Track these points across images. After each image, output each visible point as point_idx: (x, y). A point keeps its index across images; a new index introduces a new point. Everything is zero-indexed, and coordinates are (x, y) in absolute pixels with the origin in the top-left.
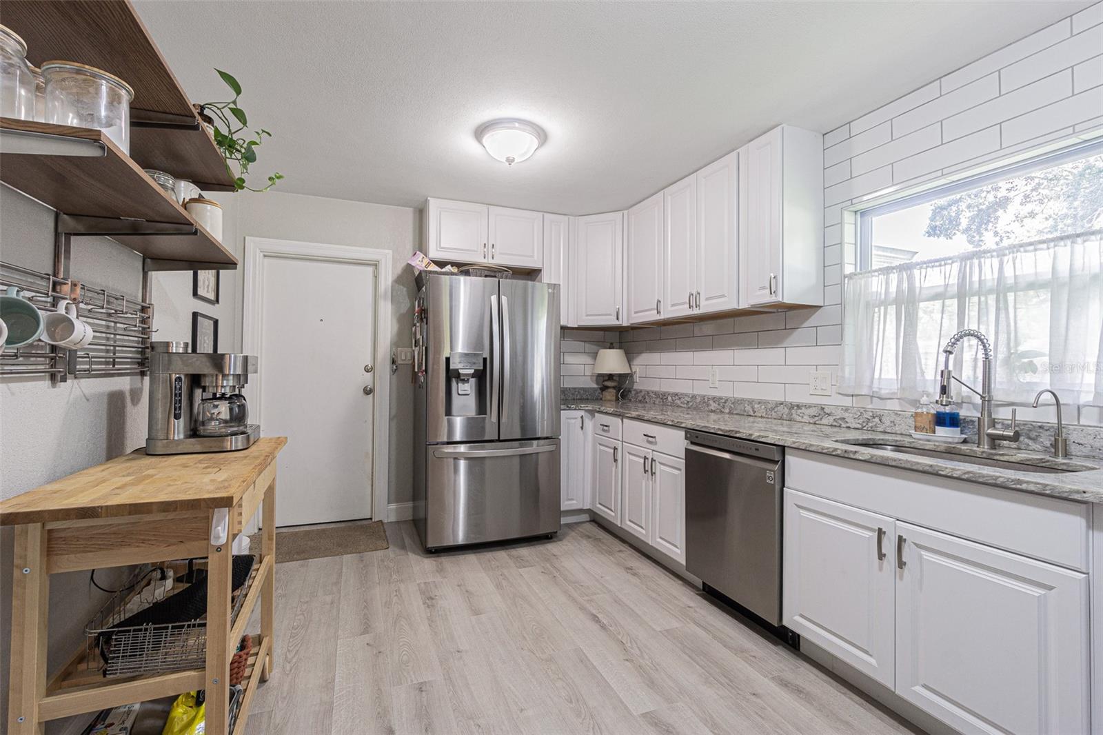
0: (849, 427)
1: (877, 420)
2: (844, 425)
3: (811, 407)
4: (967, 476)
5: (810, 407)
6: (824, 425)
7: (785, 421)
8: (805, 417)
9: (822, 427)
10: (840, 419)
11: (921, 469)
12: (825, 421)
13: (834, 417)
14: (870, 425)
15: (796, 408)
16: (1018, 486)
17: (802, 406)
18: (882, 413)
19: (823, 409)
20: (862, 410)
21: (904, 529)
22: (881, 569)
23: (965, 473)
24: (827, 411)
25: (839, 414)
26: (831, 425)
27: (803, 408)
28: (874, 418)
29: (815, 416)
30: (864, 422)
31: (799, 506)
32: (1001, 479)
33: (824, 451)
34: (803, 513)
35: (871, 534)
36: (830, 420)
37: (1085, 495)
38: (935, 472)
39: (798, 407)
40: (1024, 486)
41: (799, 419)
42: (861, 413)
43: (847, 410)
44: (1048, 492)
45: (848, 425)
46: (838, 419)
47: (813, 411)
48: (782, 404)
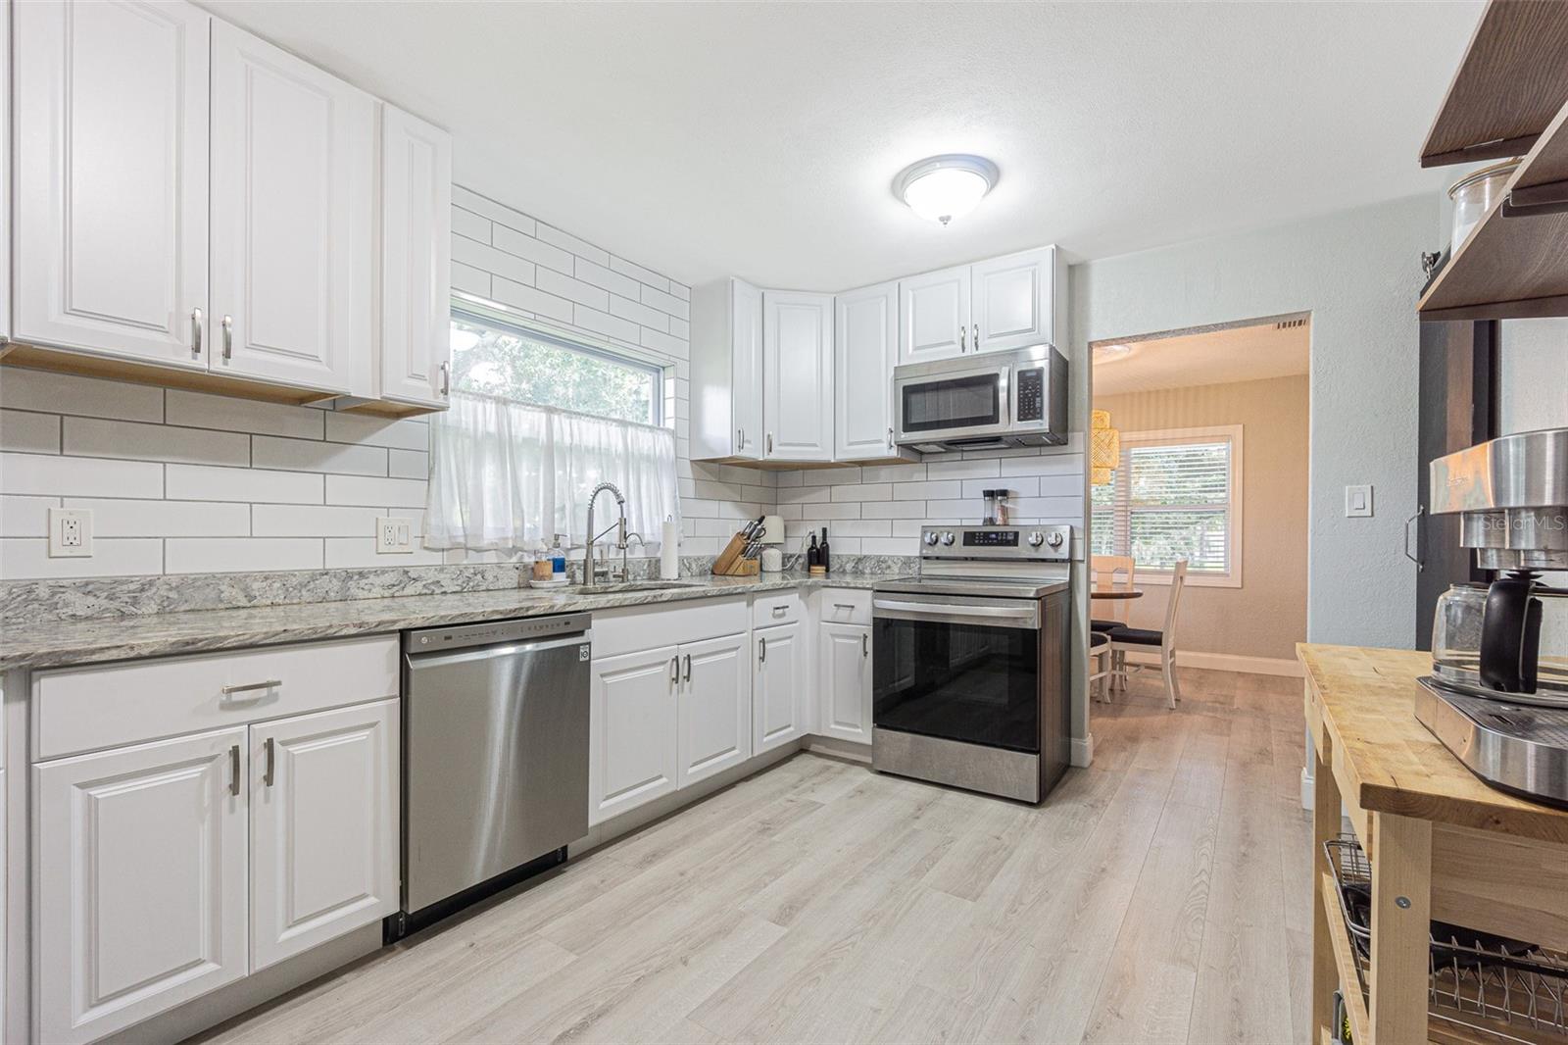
0: (444, 593)
1: (479, 577)
2: (438, 591)
3: (387, 572)
5: (384, 572)
6: (408, 596)
7: (333, 605)
8: (374, 590)
9: (405, 600)
10: (433, 583)
12: (409, 590)
13: (424, 583)
14: (471, 584)
15: (356, 577)
17: (370, 572)
18: (484, 567)
19: (406, 572)
20: (460, 568)
22: (673, 692)
24: (412, 575)
25: (432, 576)
26: (420, 595)
27: (372, 576)
28: (476, 575)
29: (394, 586)
30: (464, 582)
31: (602, 675)
34: (607, 680)
35: (666, 667)
36: (419, 587)
39: (361, 575)
41: (361, 594)
42: (461, 571)
43: (442, 569)
45: (443, 590)
46: (430, 584)
47: (389, 579)
48: (326, 574)
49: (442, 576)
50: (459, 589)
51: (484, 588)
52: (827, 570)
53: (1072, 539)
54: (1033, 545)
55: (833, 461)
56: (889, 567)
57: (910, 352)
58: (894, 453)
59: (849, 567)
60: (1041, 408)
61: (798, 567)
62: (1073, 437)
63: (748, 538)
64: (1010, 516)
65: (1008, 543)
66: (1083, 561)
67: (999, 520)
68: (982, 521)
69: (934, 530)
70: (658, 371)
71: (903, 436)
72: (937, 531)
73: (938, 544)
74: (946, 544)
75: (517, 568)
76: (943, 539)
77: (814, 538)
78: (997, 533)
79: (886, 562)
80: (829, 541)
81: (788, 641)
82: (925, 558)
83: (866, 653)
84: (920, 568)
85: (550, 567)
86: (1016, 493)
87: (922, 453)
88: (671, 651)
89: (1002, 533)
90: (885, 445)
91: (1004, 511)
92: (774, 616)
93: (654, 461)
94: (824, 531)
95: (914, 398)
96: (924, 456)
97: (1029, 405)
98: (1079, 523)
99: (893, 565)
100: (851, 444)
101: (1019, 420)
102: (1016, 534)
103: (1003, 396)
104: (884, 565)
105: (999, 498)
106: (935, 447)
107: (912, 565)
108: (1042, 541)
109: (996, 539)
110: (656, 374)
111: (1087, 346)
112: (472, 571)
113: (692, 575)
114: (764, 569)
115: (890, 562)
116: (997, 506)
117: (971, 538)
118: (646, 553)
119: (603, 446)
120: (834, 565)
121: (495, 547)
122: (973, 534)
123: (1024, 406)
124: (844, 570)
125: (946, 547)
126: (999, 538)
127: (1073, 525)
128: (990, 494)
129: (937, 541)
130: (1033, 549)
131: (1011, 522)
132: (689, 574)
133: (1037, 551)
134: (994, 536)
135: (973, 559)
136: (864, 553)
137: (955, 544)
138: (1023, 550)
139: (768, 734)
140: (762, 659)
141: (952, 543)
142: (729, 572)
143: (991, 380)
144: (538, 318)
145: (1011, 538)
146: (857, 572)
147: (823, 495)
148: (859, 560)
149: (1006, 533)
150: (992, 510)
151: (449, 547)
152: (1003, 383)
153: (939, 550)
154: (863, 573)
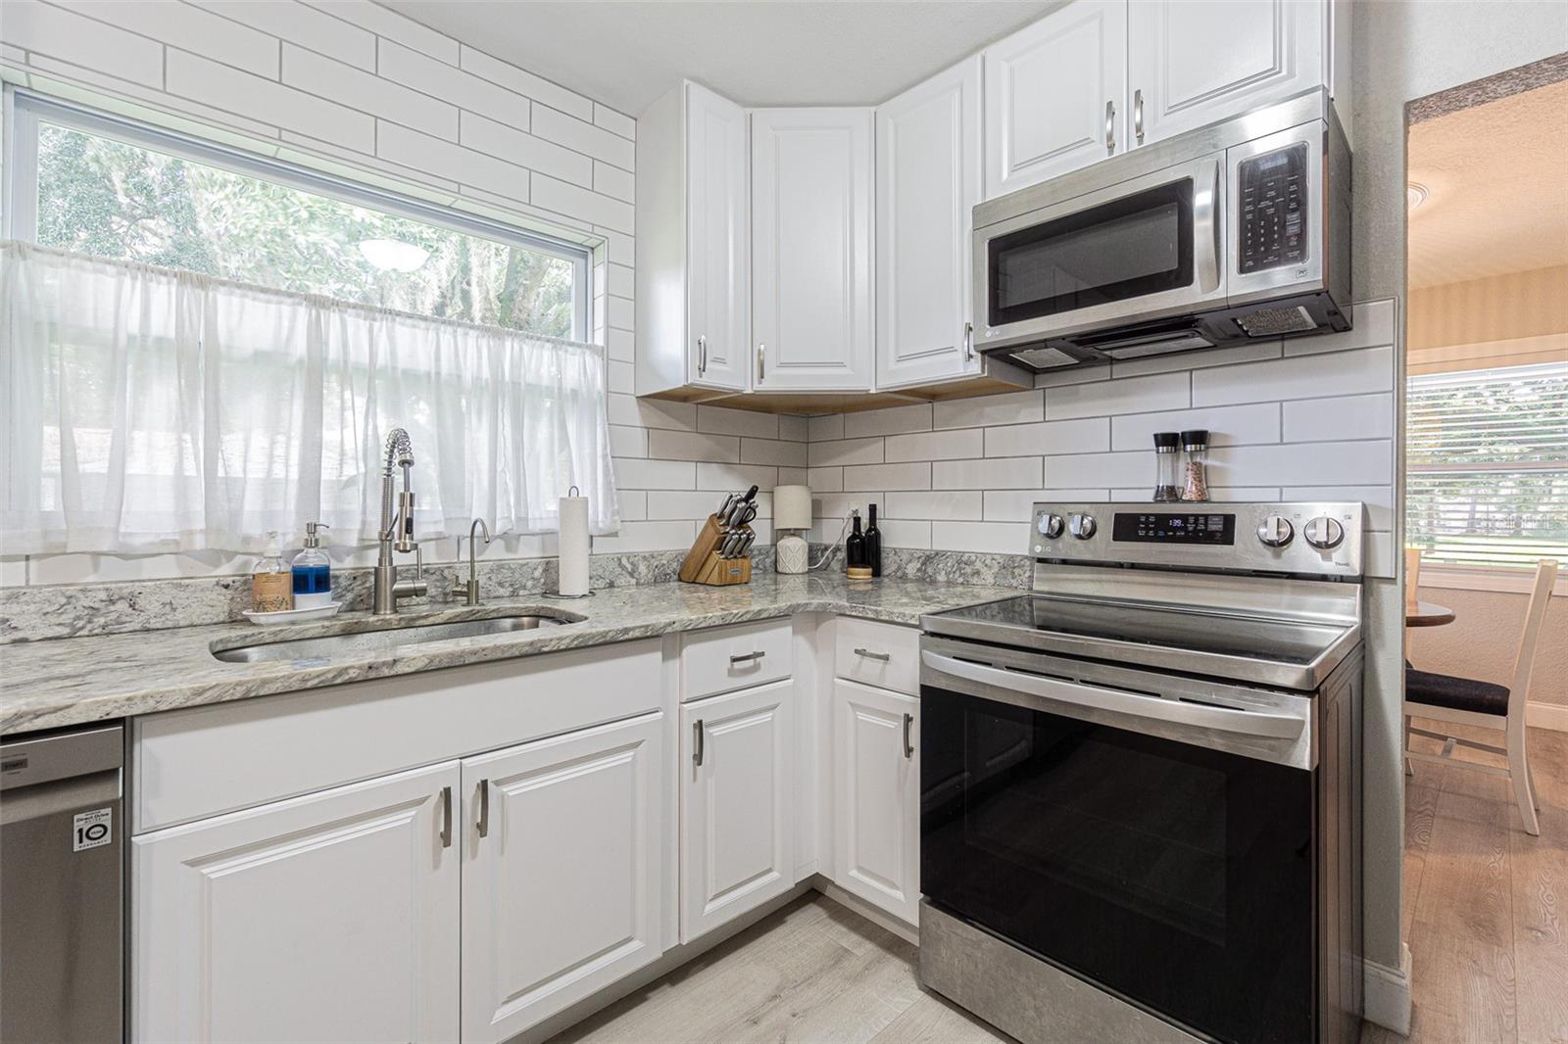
1: (122, 606)
4: (575, 642)
11: (517, 654)
16: (626, 637)
18: (137, 588)
20: (70, 591)
21: (479, 768)
22: (436, 864)
23: (573, 640)
28: (112, 602)
31: (193, 863)
32: (611, 634)
33: (309, 684)
34: (212, 871)
35: (413, 813)
37: (675, 625)
38: (536, 652)
40: (631, 635)
42: (68, 597)
44: (649, 634)
49: (15, 608)
50: (65, 631)
51: (138, 627)
52: (877, 573)
53: (1366, 531)
54: (1270, 544)
55: (873, 391)
56: (978, 573)
57: (1005, 175)
58: (975, 368)
59: (912, 569)
60: (1302, 236)
61: (836, 566)
62: (1364, 315)
63: (727, 524)
64: (1212, 483)
65: (1209, 538)
66: (1392, 580)
67: (1190, 490)
68: (1153, 493)
69: (1055, 509)
70: (586, 257)
71: (988, 334)
72: (1063, 511)
73: (1065, 535)
74: (1079, 537)
75: (227, 587)
76: (1073, 527)
77: (857, 520)
78: (1184, 518)
79: (972, 563)
80: (881, 525)
81: (767, 717)
82: (1040, 560)
83: (909, 751)
84: (1031, 577)
85: (287, 582)
86: (1225, 436)
87: (1034, 371)
88: (444, 773)
89: (1197, 517)
90: (960, 356)
91: (1200, 473)
92: (731, 673)
93: (565, 398)
94: (873, 509)
95: (1013, 262)
96: (1040, 378)
97: (1270, 232)
98: (1384, 498)
99: (984, 570)
100: (901, 359)
101: (1242, 270)
102: (1229, 521)
103: (1202, 228)
104: (968, 570)
105: (1188, 447)
106: (1053, 351)
107: (1017, 571)
108: (1292, 535)
109: (1184, 528)
110: (583, 261)
111: (1400, 111)
112: (103, 596)
113: (637, 584)
114: (780, 569)
115: (978, 565)
116: (1184, 462)
117: (1128, 526)
118: (543, 549)
119: (444, 371)
120: (889, 565)
121: (173, 549)
122: (1135, 518)
123: (1256, 235)
124: (905, 574)
125: (1078, 541)
126: (1191, 528)
127: (1367, 503)
128: (1169, 441)
129: (1062, 528)
130: (1268, 552)
131: (1215, 495)
132: (634, 581)
133: (1278, 556)
134: (1178, 522)
135: (1133, 566)
136: (937, 547)
137: (1097, 535)
138: (1245, 552)
139: (716, 897)
140: (698, 758)
141: (1091, 534)
142: (701, 579)
143: (1174, 197)
144: (285, 136)
145: (1216, 526)
146: (926, 580)
147: (872, 451)
148: (929, 559)
149: (1206, 517)
150: (1175, 472)
151: (40, 551)
152: (1202, 199)
153: (1068, 547)
154: (933, 582)
